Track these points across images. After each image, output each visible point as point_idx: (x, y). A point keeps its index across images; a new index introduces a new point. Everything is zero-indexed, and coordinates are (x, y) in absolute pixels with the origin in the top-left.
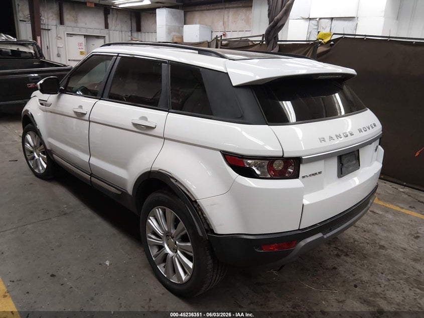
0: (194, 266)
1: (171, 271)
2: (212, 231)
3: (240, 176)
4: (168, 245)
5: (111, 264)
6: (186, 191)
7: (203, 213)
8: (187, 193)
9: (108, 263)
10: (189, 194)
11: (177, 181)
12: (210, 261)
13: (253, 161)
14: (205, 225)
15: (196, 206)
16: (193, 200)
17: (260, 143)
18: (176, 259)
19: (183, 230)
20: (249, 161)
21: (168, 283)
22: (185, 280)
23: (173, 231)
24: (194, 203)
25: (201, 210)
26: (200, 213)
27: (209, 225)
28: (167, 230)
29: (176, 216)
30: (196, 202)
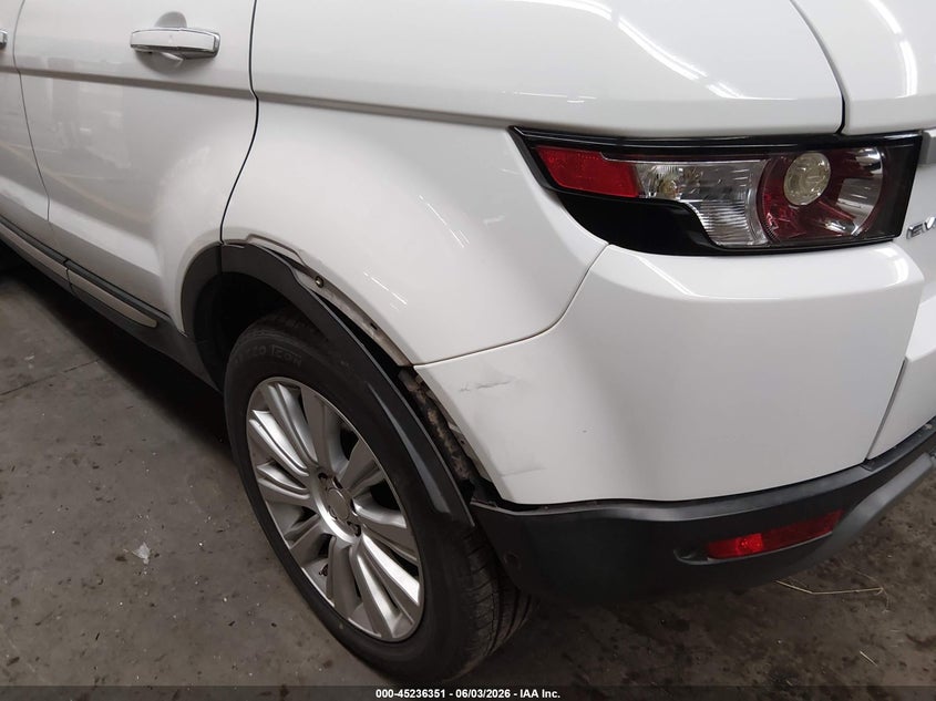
0: (424, 592)
1: (347, 592)
2: (490, 491)
3: (614, 248)
4: (328, 508)
5: (154, 556)
6: (364, 327)
7: (444, 418)
8: (371, 332)
9: (143, 553)
10: (378, 340)
11: (323, 283)
12: (488, 589)
13: (681, 166)
14: (460, 466)
15: (411, 387)
16: (399, 362)
17: (688, 71)
18: (360, 560)
19: (372, 469)
20: (661, 168)
21: (341, 626)
22: (396, 632)
23: (339, 466)
24: (403, 376)
25: (434, 404)
26: (432, 417)
27: (472, 464)
28: (316, 459)
29: (340, 418)
30: (409, 369)
